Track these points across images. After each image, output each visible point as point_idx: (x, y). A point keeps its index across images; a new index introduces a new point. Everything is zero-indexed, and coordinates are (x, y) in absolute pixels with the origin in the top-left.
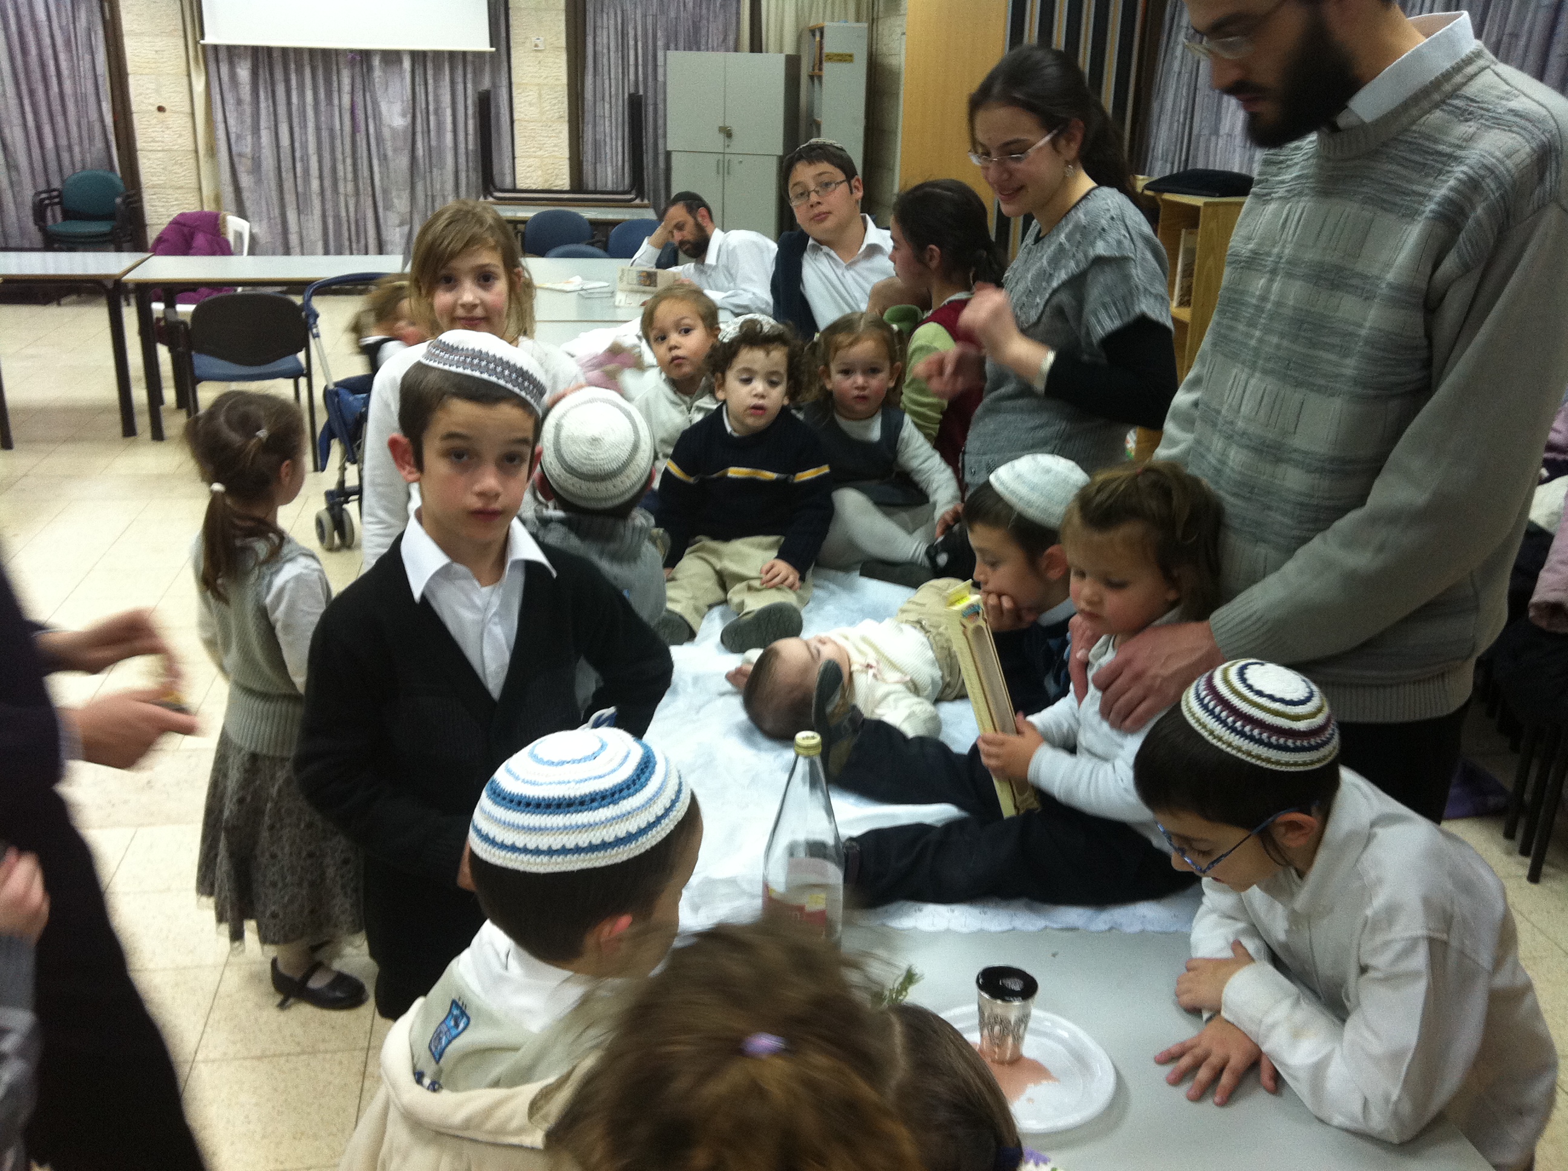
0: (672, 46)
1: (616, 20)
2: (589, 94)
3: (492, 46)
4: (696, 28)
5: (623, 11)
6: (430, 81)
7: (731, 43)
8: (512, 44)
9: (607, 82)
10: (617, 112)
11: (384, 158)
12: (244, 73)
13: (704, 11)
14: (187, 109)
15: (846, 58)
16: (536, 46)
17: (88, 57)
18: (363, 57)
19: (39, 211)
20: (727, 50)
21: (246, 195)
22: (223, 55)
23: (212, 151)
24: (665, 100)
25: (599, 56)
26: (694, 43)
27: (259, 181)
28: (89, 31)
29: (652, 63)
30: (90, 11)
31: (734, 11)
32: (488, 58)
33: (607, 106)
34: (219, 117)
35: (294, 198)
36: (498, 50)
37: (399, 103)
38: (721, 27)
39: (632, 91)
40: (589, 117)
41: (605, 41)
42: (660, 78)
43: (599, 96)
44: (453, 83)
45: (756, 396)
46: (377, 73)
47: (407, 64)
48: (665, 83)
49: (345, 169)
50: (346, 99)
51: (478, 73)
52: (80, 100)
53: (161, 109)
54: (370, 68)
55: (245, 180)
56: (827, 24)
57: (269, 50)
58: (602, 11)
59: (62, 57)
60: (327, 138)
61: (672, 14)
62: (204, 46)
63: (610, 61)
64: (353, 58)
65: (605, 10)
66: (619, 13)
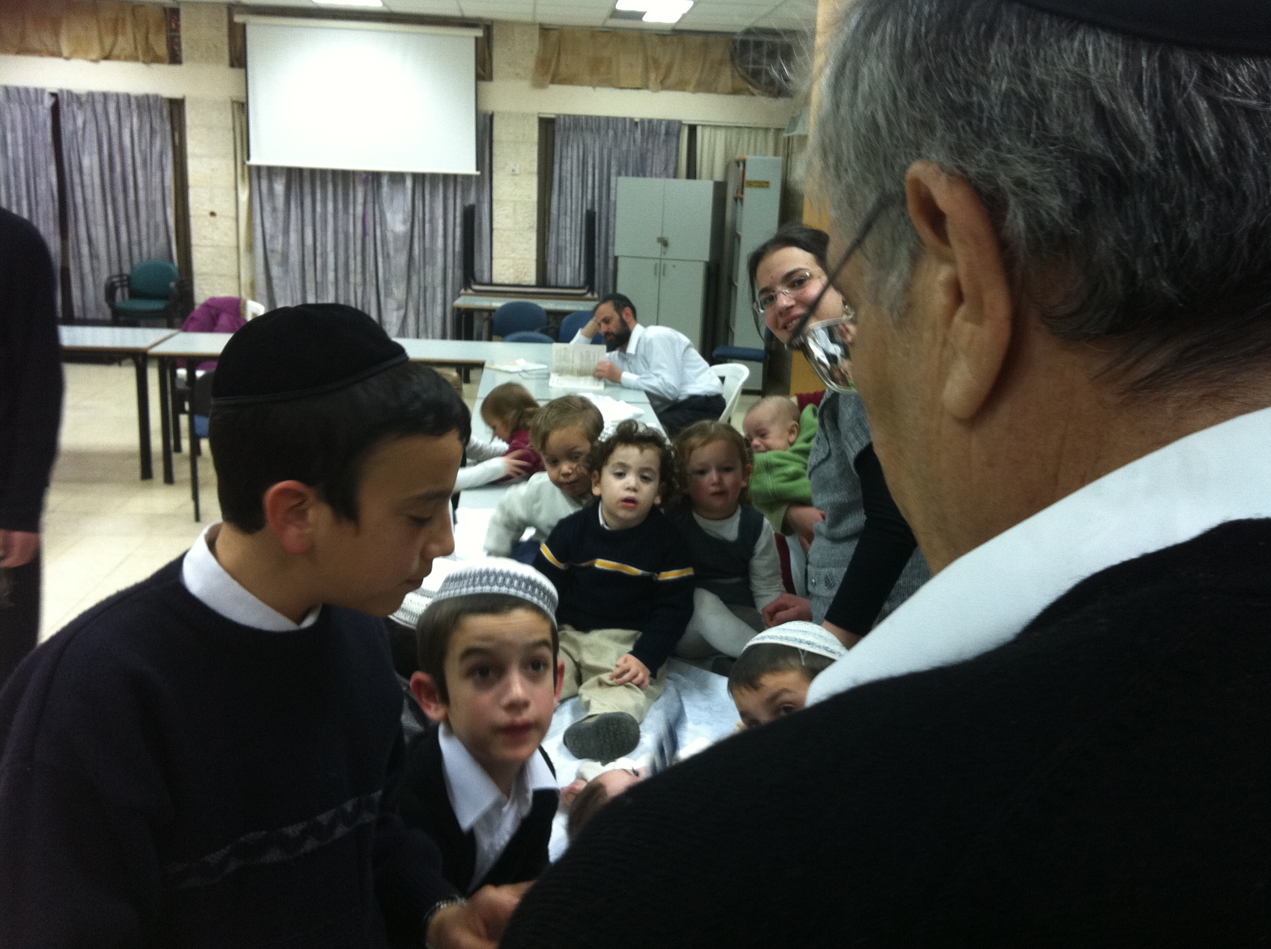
0: (623, 173)
1: (578, 152)
2: (554, 211)
3: (477, 169)
4: (643, 158)
5: (584, 144)
6: (427, 197)
7: (671, 171)
8: (494, 169)
9: (569, 201)
10: (576, 225)
11: (387, 256)
12: (279, 187)
13: (650, 146)
14: (232, 214)
15: (764, 185)
16: (513, 171)
17: (159, 174)
18: (374, 178)
19: (110, 291)
20: (668, 177)
21: (275, 282)
22: (264, 173)
23: (251, 247)
24: (615, 215)
25: (564, 179)
26: (641, 171)
27: (286, 272)
28: (162, 154)
29: (606, 186)
30: (163, 139)
31: (674, 145)
32: (474, 180)
33: (568, 220)
34: (258, 221)
35: (313, 285)
36: (482, 173)
37: (402, 213)
38: (663, 159)
39: (589, 207)
40: (553, 227)
41: (569, 168)
42: (612, 198)
43: (562, 211)
44: (445, 198)
45: (628, 489)
46: (385, 189)
47: (409, 183)
48: (615, 203)
49: (355, 264)
50: (359, 209)
51: (465, 191)
52: (151, 205)
53: (213, 214)
54: (379, 186)
55: (276, 271)
56: (750, 158)
57: (300, 171)
58: (567, 144)
59: (140, 173)
60: (342, 239)
61: (624, 148)
62: (250, 168)
63: (572, 184)
64: (367, 178)
65: (570, 143)
66: (581, 146)
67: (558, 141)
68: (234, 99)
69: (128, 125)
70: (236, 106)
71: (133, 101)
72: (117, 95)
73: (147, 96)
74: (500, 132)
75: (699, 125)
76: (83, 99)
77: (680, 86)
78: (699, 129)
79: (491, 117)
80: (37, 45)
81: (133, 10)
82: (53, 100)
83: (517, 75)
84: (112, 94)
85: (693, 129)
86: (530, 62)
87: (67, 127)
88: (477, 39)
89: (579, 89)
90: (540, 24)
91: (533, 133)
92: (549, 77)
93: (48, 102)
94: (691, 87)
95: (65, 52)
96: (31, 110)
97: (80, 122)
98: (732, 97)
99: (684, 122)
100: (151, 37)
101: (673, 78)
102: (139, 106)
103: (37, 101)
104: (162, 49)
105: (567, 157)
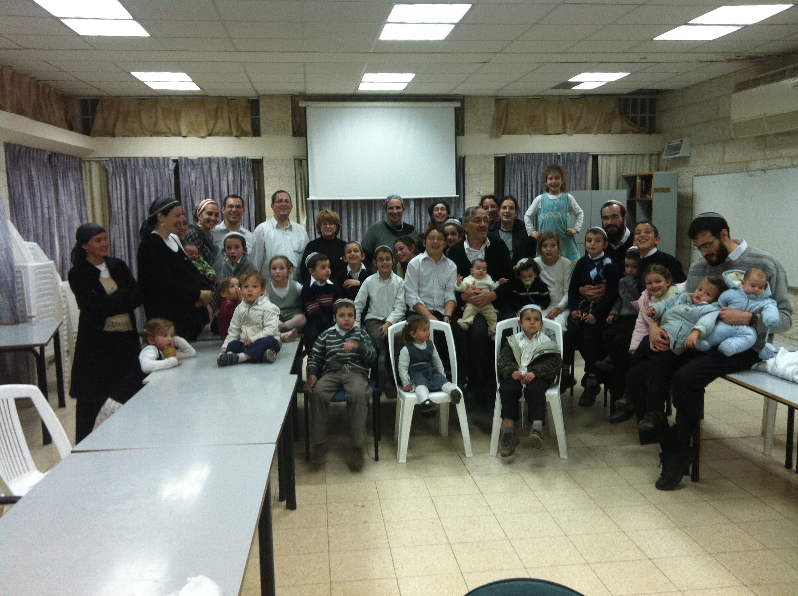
1: (521, 178)
3: (457, 194)
5: (525, 173)
7: (583, 186)
8: (466, 192)
15: (666, 190)
20: (581, 190)
22: (316, 205)
28: (248, 196)
30: (249, 186)
31: (584, 169)
32: (453, 200)
36: (460, 196)
38: (578, 178)
41: (515, 187)
47: (412, 205)
56: (653, 173)
57: (340, 202)
58: (514, 173)
62: (307, 201)
65: (516, 172)
66: (523, 174)
67: (507, 171)
68: (295, 157)
69: (226, 178)
70: (297, 161)
71: (229, 162)
72: (218, 159)
73: (238, 158)
74: (469, 168)
75: (599, 155)
76: (196, 163)
77: (587, 130)
78: (599, 157)
79: (464, 158)
80: (164, 129)
81: (228, 102)
82: (175, 164)
83: (481, 130)
84: (215, 159)
85: (595, 158)
86: (489, 121)
87: (184, 182)
88: (456, 108)
89: (521, 136)
90: (495, 96)
91: (491, 167)
92: (502, 130)
93: (172, 166)
94: (595, 130)
95: (184, 133)
96: (160, 173)
97: (193, 178)
98: (621, 135)
99: (590, 154)
100: (240, 119)
101: (581, 125)
102: (233, 166)
103: (164, 166)
104: (247, 127)
105: (514, 182)
